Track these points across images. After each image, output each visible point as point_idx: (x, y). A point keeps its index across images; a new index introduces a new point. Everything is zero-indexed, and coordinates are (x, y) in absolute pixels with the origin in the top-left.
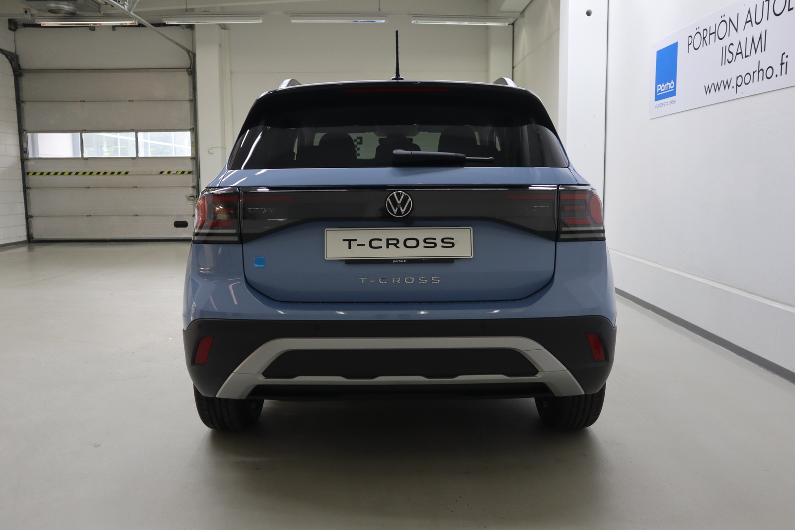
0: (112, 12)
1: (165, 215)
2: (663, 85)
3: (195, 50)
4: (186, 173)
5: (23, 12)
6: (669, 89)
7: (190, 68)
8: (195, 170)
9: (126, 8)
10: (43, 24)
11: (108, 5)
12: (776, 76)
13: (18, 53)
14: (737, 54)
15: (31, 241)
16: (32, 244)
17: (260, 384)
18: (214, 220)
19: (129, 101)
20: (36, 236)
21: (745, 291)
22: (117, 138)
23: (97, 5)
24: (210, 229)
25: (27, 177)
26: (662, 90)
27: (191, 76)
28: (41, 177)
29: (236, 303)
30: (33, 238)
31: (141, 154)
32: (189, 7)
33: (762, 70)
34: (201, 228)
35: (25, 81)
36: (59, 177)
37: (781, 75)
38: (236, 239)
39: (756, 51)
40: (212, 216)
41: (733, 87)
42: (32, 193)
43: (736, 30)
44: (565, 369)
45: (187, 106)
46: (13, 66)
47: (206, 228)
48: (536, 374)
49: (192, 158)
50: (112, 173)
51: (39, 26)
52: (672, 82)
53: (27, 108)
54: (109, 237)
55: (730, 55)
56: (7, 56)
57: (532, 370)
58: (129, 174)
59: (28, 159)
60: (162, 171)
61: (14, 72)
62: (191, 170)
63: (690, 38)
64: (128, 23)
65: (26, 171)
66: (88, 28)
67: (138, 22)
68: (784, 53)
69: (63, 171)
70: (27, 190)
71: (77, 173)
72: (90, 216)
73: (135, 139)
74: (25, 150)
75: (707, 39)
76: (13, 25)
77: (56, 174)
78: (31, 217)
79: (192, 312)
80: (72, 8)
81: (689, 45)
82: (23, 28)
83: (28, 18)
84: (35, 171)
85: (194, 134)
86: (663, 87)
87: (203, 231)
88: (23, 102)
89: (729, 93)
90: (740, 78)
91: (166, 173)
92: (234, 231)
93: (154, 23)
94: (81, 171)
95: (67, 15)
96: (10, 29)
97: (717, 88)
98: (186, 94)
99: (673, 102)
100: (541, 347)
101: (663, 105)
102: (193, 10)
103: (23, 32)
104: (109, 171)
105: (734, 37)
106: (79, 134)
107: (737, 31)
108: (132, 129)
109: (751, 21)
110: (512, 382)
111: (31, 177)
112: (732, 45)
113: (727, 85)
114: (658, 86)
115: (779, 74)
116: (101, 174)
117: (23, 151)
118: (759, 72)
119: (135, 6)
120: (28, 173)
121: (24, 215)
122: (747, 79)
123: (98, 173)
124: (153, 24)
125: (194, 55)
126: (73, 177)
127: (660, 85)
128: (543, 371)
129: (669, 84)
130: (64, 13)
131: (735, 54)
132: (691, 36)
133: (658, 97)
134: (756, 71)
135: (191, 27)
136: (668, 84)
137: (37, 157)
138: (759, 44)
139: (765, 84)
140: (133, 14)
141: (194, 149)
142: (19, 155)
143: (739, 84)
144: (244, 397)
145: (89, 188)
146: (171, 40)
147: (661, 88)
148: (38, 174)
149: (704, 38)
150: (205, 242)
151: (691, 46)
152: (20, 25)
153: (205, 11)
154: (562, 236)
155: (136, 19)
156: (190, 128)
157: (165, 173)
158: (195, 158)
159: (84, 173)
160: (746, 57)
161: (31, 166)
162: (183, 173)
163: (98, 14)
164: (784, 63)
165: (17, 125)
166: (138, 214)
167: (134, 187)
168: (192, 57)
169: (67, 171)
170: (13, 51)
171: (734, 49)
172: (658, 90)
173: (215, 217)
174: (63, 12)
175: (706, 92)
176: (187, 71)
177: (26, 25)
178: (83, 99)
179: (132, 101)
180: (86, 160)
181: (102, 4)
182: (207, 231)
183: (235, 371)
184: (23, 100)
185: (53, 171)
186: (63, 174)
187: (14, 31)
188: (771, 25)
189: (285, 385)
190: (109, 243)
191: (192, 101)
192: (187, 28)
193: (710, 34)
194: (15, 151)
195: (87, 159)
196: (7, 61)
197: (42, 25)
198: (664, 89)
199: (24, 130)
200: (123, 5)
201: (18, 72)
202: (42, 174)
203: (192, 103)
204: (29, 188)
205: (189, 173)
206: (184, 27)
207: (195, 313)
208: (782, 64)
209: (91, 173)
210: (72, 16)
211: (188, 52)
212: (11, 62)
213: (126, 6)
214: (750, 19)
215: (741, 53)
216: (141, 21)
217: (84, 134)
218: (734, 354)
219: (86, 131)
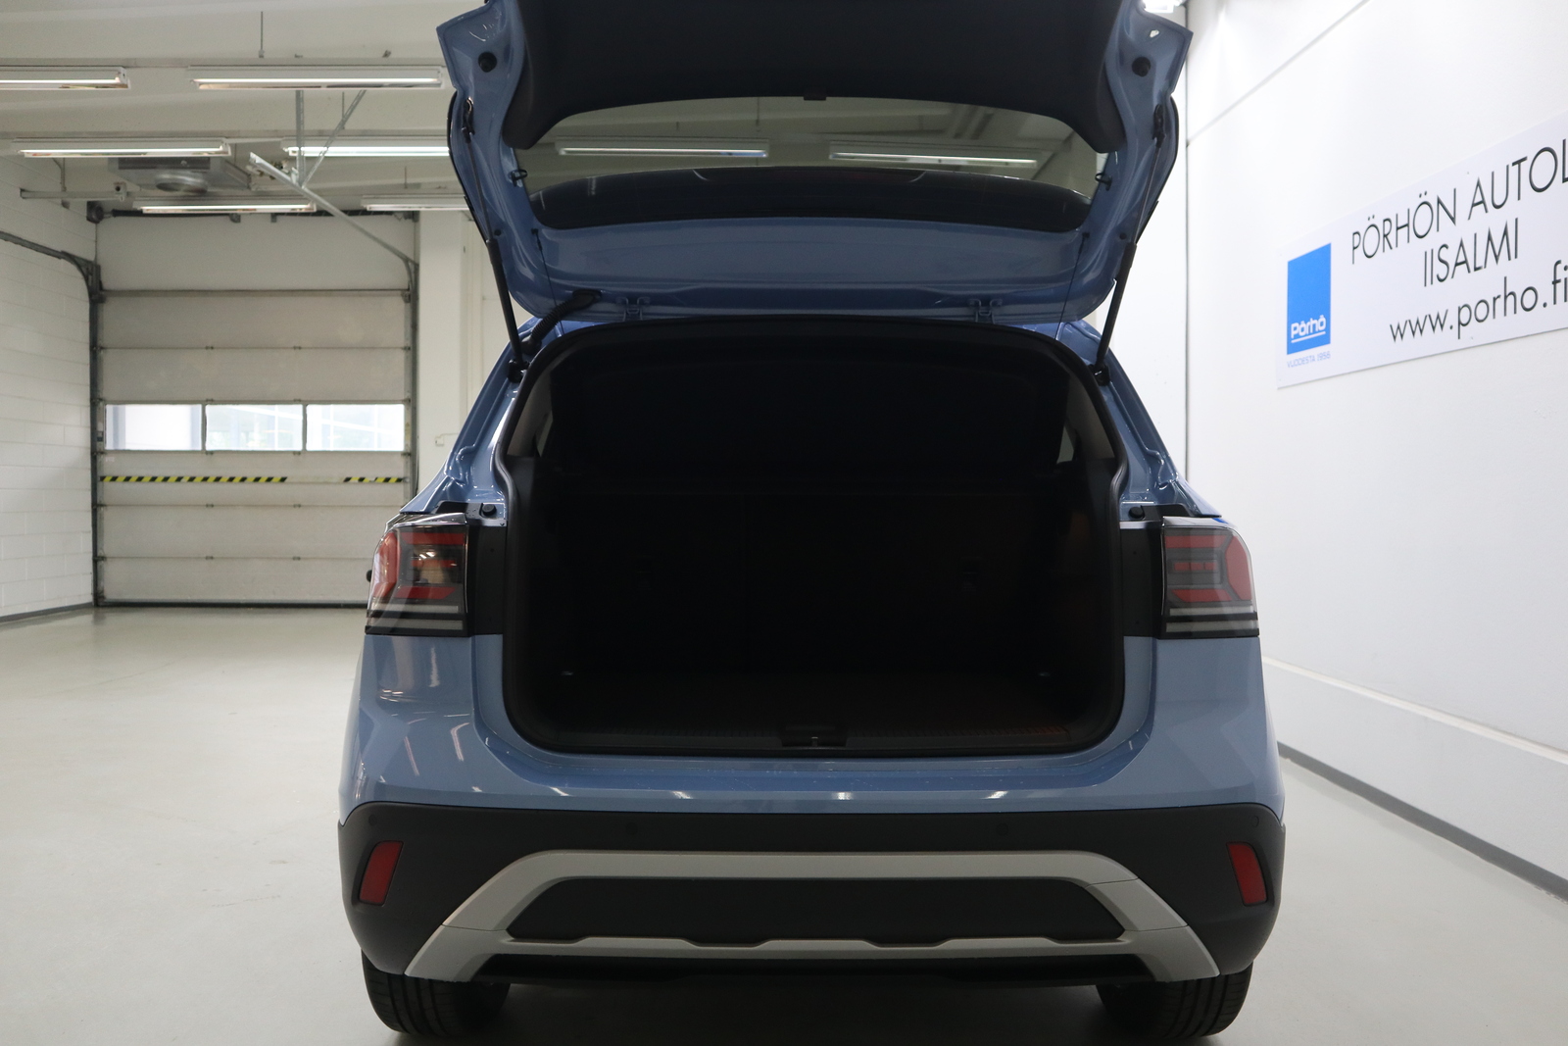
0: (273, 188)
1: (352, 559)
2: (1303, 324)
3: (418, 258)
4: (393, 480)
5: (113, 188)
6: (1314, 332)
7: (408, 290)
8: (409, 475)
9: (294, 179)
10: (147, 209)
11: (264, 177)
12: (1545, 305)
13: (100, 262)
14: (1457, 264)
15: (100, 603)
16: (101, 610)
17: (503, 952)
18: (415, 584)
19: (295, 348)
20: (111, 594)
21: (1496, 729)
22: (274, 417)
23: (245, 176)
24: (407, 603)
25: (100, 484)
26: (1301, 334)
27: (409, 304)
28: (127, 485)
29: (460, 756)
30: (103, 597)
31: (313, 445)
32: (410, 181)
33: (1512, 293)
34: (386, 599)
35: (110, 311)
36: (159, 486)
37: (1555, 303)
38: (458, 625)
39: (1497, 258)
40: (410, 575)
41: (1451, 328)
42: (107, 515)
43: (1453, 219)
44: (1184, 923)
45: (400, 359)
46: (90, 284)
47: (397, 601)
48: (1120, 934)
49: (405, 454)
50: (257, 480)
51: (140, 213)
52: (1322, 319)
53: (108, 359)
54: (244, 598)
55: (1440, 268)
56: (79, 267)
57: (1109, 925)
58: (287, 481)
59: (103, 452)
60: (349, 476)
61: (91, 294)
62: (401, 476)
63: (1357, 236)
64: (302, 207)
65: (100, 474)
66: (227, 218)
67: (317, 206)
68: (1558, 262)
69: (167, 475)
70: (98, 509)
71: (192, 479)
72: (212, 558)
73: (301, 418)
74: (100, 435)
75: (1392, 238)
76: (96, 212)
77: (153, 479)
78: (103, 558)
79: (359, 782)
80: (199, 181)
81: (1354, 248)
82: (112, 218)
83: (119, 200)
84: (115, 474)
85: (410, 410)
86: (1302, 329)
87: (390, 607)
88: (102, 348)
89: (1446, 337)
90: (1466, 309)
91: (357, 481)
92: (454, 609)
93: (347, 208)
94: (200, 474)
95: (191, 194)
96: (89, 219)
97: (1417, 328)
98: (399, 335)
99: (1326, 356)
100: (1132, 876)
101: (1303, 361)
102: (418, 186)
103: (111, 224)
104: (251, 475)
105: (1448, 233)
106: (199, 407)
107: (1454, 222)
108: (298, 398)
109: (1482, 202)
110: (1068, 953)
111: (107, 485)
112: (1444, 249)
113: (1438, 323)
114: (1293, 325)
115: (1550, 301)
116: (237, 480)
117: (97, 437)
118: (1506, 297)
119: (310, 176)
120: (103, 478)
121: (90, 556)
122: (1482, 311)
123: (231, 479)
124: (345, 212)
125: (417, 266)
126: (184, 485)
127: (1296, 325)
128: (1134, 929)
129: (1315, 322)
130: (185, 191)
131: (1452, 266)
132: (1357, 233)
133: (1293, 348)
134: (1499, 297)
135: (413, 216)
136: (1312, 322)
137: (121, 447)
138: (1503, 245)
139: (1521, 322)
140: (307, 190)
141: (409, 437)
142: (89, 445)
143: (1464, 321)
144: (467, 978)
145: (212, 506)
146: (375, 239)
147: (1299, 330)
148: (121, 479)
149: (1385, 236)
150: (394, 632)
151: (1359, 250)
152: (107, 213)
153: (440, 188)
154: (1171, 628)
155: (315, 200)
156: (403, 398)
157: (355, 480)
158: (411, 454)
159: (205, 479)
160: (1476, 269)
161: (109, 465)
162: (387, 480)
163: (246, 192)
164: (1559, 281)
165: (88, 389)
166: (301, 556)
167: (295, 506)
168: (413, 269)
169: (174, 474)
170: (91, 258)
171: (1450, 256)
172: (1293, 333)
173: (417, 577)
174: (184, 188)
175: (1395, 337)
176: (402, 295)
177: (117, 213)
178: (210, 344)
179: (300, 348)
180: (209, 456)
181: (254, 175)
182: (399, 607)
183: (446, 922)
184: (102, 345)
185: (148, 474)
186: (166, 479)
187: (96, 222)
188: (1526, 209)
189: (558, 956)
190: (243, 610)
191: (409, 349)
192: (406, 218)
193: (1398, 228)
194: (81, 437)
195: (212, 453)
196: (80, 275)
197: (145, 212)
198: (1306, 331)
199: (101, 400)
200: (289, 174)
201: (98, 295)
202: (128, 479)
203: (410, 353)
204: (102, 505)
205: (399, 480)
206: (400, 216)
207: (366, 784)
208: (1555, 282)
209: (218, 479)
210: (199, 194)
211: (406, 260)
212: (87, 279)
213: (293, 176)
214: (1481, 199)
215: (1465, 262)
216: (324, 205)
217: (208, 408)
218: (1478, 858)
219: (212, 402)
